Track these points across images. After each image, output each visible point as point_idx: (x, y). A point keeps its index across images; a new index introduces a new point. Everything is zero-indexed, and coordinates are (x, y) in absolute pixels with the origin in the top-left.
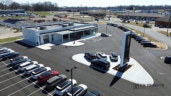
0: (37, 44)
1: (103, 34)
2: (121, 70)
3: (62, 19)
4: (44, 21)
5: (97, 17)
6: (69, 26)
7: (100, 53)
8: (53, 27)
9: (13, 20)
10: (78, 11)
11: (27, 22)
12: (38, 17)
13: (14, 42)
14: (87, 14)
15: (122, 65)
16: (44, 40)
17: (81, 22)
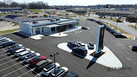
0: (30, 35)
1: (83, 28)
2: (96, 56)
3: (51, 15)
4: (37, 17)
5: (79, 14)
6: (56, 20)
7: (80, 42)
8: (43, 22)
9: (13, 16)
10: (64, 9)
11: (24, 18)
12: (32, 14)
13: (12, 33)
14: (71, 11)
15: (97, 52)
16: (36, 31)
17: (66, 17)
